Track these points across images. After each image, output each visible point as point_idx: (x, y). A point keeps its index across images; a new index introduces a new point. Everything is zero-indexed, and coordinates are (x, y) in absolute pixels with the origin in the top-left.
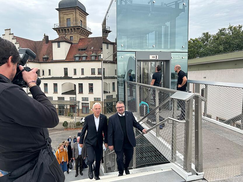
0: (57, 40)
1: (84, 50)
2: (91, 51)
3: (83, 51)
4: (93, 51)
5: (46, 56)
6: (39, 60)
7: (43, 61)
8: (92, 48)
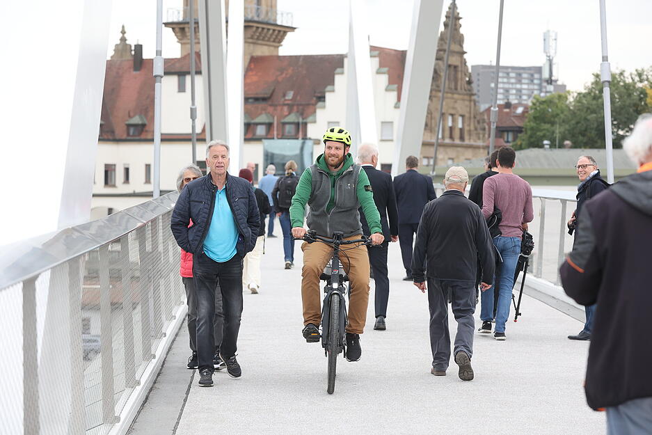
0: (178, 67)
1: (264, 99)
2: (285, 105)
3: (261, 105)
4: (293, 105)
5: (136, 120)
6: (113, 132)
7: (128, 135)
8: (290, 95)
